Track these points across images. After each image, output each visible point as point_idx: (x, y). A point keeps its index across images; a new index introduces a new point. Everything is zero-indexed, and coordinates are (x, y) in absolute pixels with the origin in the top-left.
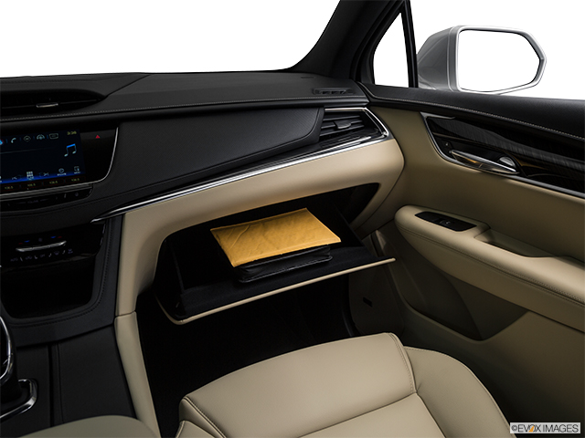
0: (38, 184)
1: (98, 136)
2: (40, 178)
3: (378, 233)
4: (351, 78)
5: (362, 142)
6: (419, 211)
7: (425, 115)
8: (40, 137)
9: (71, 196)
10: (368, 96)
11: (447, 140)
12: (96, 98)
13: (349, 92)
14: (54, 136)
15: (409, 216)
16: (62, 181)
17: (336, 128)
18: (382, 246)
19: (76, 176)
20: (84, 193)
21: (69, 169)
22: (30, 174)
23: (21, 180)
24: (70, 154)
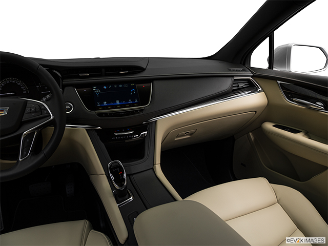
0: (122, 106)
1: (144, 85)
2: (122, 103)
3: (250, 134)
4: (241, 63)
5: (249, 93)
6: (274, 124)
7: (279, 82)
8: (121, 86)
9: (136, 111)
10: (252, 73)
11: (290, 93)
12: (141, 70)
13: (243, 70)
14: (126, 86)
15: (269, 126)
16: (131, 105)
17: (238, 86)
18: (253, 140)
19: (136, 103)
20: (141, 111)
21: (133, 100)
22: (118, 102)
23: (114, 104)
24: (133, 93)
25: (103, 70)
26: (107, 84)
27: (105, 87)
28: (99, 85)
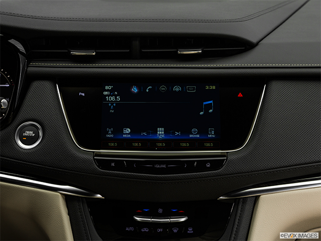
2: (171, 137)
8: (177, 89)
9: (202, 165)
12: (242, 46)
14: (191, 89)
19: (210, 140)
20: (217, 164)
21: (203, 131)
22: (161, 132)
23: (151, 137)
24: (206, 112)
25: (136, 44)
26: (140, 80)
27: (135, 90)
28: (121, 82)
